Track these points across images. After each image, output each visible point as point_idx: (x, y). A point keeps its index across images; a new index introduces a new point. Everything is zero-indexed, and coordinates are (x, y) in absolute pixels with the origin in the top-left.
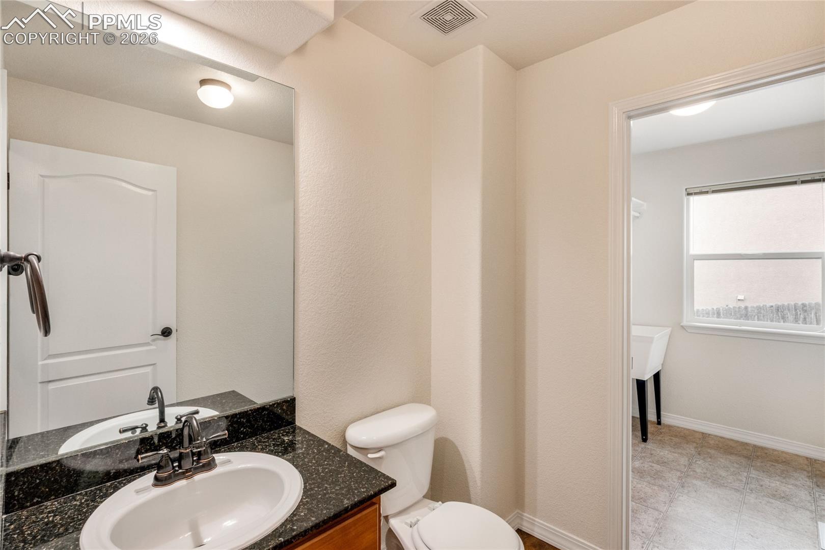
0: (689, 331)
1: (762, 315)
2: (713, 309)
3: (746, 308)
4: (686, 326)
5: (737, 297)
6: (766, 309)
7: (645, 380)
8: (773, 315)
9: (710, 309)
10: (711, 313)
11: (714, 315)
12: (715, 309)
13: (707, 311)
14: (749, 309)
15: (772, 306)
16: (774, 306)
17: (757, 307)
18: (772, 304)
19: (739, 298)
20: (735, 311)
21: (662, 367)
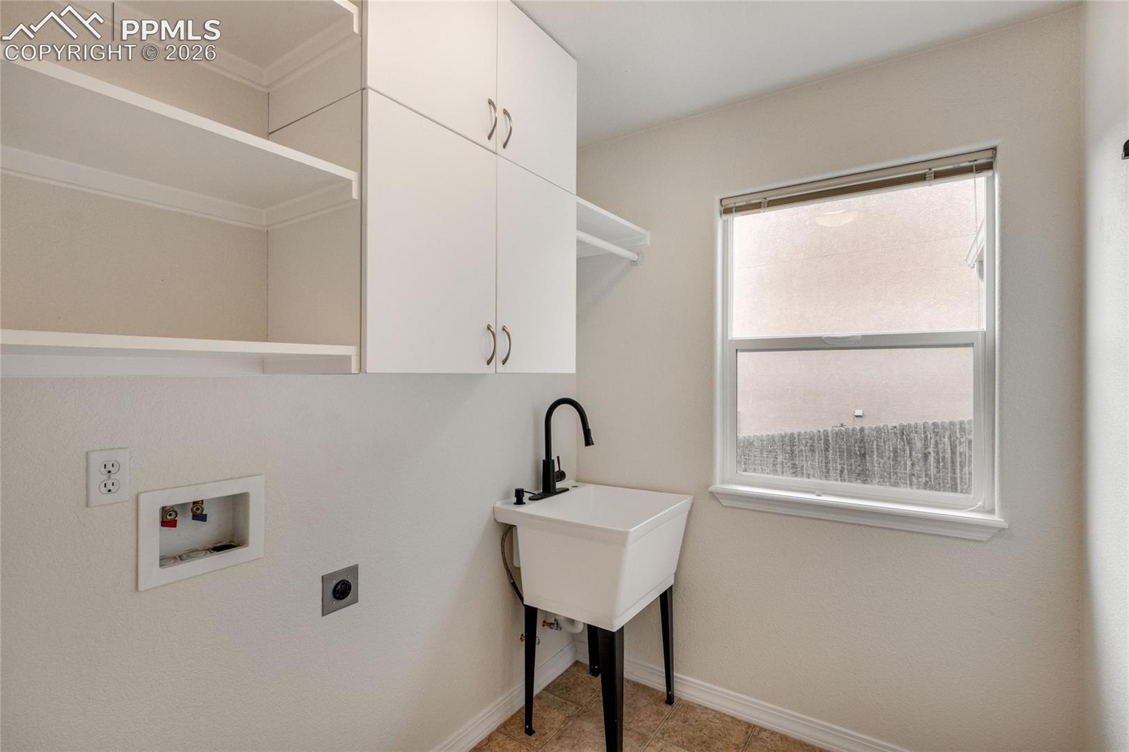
0: (726, 503)
1: (882, 441)
2: (819, 431)
3: (862, 430)
4: (719, 493)
5: (854, 412)
6: (888, 432)
7: (615, 630)
8: (897, 440)
9: (815, 431)
10: (816, 439)
11: (821, 440)
12: (822, 431)
13: (812, 434)
14: (867, 432)
15: (895, 427)
16: (898, 427)
17: (876, 428)
18: (895, 424)
19: (855, 414)
20: (849, 436)
21: (676, 579)
